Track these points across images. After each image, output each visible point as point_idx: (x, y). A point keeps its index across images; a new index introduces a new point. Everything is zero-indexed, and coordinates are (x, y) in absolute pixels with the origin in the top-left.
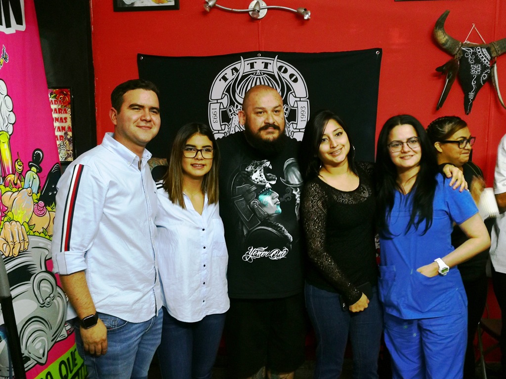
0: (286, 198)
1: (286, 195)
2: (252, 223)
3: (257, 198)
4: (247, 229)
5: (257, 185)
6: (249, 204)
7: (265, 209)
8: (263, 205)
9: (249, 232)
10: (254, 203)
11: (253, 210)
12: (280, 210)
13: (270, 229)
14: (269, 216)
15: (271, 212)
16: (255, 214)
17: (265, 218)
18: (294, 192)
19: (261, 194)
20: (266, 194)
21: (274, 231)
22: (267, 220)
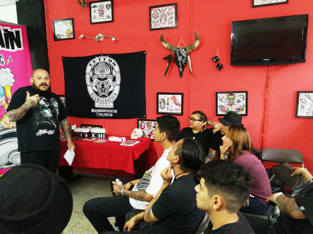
0: (53, 111)
1: (53, 110)
2: (41, 120)
3: (43, 110)
4: (38, 122)
5: (42, 106)
6: (40, 113)
7: (46, 115)
8: (45, 113)
9: (39, 124)
10: (42, 112)
11: (41, 115)
12: (51, 115)
13: (48, 122)
14: (47, 117)
15: (48, 116)
16: (42, 116)
17: (46, 118)
18: (56, 109)
19: (44, 109)
20: (46, 109)
21: (50, 123)
22: (47, 119)
